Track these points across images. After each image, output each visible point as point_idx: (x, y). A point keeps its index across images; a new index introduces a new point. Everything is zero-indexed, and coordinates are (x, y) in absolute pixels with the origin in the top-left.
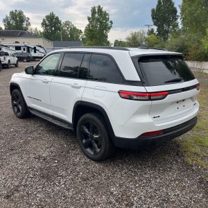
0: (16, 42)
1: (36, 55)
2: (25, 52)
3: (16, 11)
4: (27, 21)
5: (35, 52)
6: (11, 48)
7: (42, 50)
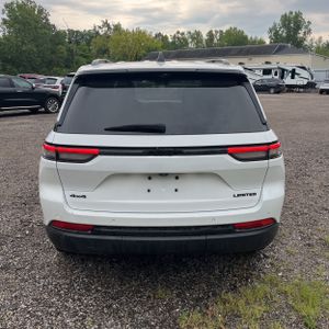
0: (267, 63)
1: (293, 82)
2: (277, 77)
3: (291, 13)
4: (306, 27)
5: (293, 77)
6: (257, 72)
7: (305, 74)
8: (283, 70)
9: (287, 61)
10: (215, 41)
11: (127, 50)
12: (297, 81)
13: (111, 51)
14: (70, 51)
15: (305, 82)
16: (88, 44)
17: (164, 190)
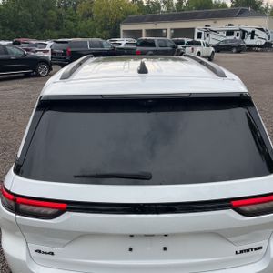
0: (229, 25)
2: (238, 38)
5: (252, 38)
8: (244, 32)
9: (248, 24)
10: (184, 4)
11: (108, 13)
12: (256, 41)
13: (95, 15)
14: (59, 15)
15: (263, 42)
16: (75, 9)
17: (149, 248)
